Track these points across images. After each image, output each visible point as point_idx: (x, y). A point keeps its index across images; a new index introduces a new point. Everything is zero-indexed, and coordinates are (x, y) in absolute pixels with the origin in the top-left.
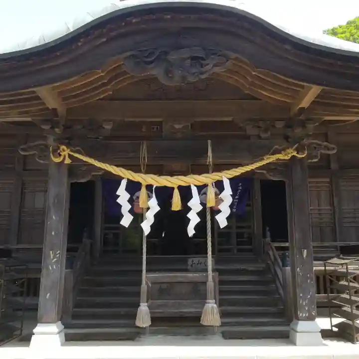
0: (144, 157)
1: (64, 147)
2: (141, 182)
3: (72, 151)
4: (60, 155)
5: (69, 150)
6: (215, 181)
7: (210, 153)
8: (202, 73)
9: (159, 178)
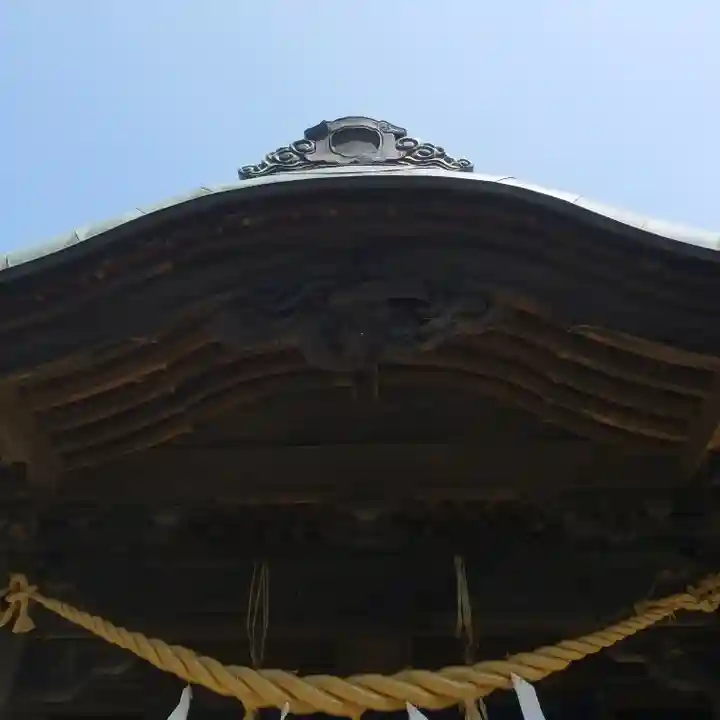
0: (260, 611)
1: (19, 579)
2: (241, 697)
3: (43, 592)
4: (6, 605)
5: (35, 588)
6: (486, 692)
7: (463, 598)
8: (421, 338)
9: (299, 681)
